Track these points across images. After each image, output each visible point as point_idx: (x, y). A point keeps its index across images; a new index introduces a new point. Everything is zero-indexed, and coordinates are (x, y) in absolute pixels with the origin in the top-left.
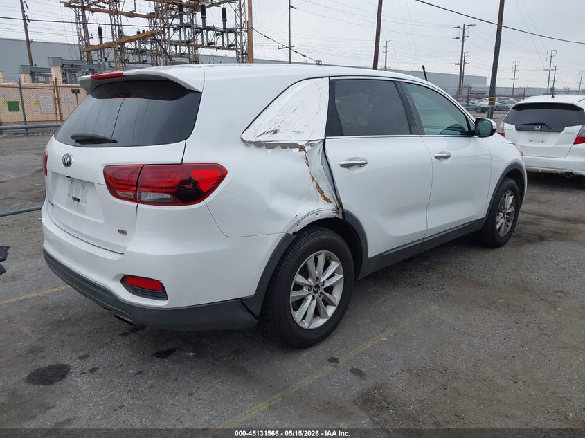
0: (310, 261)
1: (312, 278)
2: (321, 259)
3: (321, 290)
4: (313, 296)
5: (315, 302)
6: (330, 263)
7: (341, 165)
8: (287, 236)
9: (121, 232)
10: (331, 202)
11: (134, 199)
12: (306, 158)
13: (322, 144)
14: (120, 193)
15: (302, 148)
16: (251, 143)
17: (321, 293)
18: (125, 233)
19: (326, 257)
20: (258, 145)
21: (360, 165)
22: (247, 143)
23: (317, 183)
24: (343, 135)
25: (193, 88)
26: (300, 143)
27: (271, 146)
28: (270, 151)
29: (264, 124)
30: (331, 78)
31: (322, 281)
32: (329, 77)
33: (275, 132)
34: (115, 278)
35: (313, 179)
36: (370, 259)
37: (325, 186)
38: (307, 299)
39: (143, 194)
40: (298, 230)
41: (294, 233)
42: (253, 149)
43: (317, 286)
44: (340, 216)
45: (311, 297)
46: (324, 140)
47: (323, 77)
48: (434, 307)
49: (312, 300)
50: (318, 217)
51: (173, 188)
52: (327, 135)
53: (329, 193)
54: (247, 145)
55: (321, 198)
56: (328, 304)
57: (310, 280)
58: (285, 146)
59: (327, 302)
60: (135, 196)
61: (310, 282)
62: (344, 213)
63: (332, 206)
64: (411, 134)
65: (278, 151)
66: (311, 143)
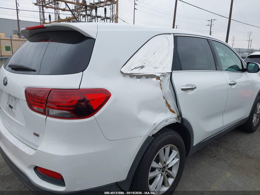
0: (161, 152)
1: (161, 163)
2: (168, 150)
3: (166, 170)
4: (162, 174)
5: (162, 177)
6: (172, 152)
7: (181, 89)
8: (149, 138)
9: (35, 134)
10: (175, 113)
11: (44, 113)
12: (161, 85)
13: (170, 75)
14: (35, 108)
15: (158, 78)
16: (127, 74)
17: (166, 171)
18: (38, 135)
19: (170, 148)
20: (131, 76)
21: (192, 89)
22: (124, 75)
23: (166, 101)
24: (182, 70)
25: (90, 36)
26: (157, 75)
27: (139, 77)
28: (138, 80)
29: (135, 62)
30: (175, 35)
31: (167, 164)
32: (174, 34)
33: (142, 67)
34: (30, 167)
35: (164, 98)
36: (194, 146)
37: (172, 102)
38: (158, 176)
39: (50, 110)
40: (155, 133)
41: (153, 136)
42: (128, 79)
43: (164, 167)
44: (179, 122)
45: (160, 175)
46: (171, 73)
47: (170, 34)
48: (228, 174)
49: (161, 176)
50: (167, 124)
51: (72, 106)
52: (172, 70)
53: (173, 107)
54: (124, 76)
55: (169, 110)
56: (170, 177)
57: (160, 164)
58: (148, 76)
59: (169, 176)
60: (45, 110)
61: (160, 165)
62: (183, 120)
63: (175, 115)
64: (217, 70)
65: (144, 80)
66: (164, 75)
